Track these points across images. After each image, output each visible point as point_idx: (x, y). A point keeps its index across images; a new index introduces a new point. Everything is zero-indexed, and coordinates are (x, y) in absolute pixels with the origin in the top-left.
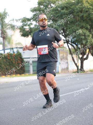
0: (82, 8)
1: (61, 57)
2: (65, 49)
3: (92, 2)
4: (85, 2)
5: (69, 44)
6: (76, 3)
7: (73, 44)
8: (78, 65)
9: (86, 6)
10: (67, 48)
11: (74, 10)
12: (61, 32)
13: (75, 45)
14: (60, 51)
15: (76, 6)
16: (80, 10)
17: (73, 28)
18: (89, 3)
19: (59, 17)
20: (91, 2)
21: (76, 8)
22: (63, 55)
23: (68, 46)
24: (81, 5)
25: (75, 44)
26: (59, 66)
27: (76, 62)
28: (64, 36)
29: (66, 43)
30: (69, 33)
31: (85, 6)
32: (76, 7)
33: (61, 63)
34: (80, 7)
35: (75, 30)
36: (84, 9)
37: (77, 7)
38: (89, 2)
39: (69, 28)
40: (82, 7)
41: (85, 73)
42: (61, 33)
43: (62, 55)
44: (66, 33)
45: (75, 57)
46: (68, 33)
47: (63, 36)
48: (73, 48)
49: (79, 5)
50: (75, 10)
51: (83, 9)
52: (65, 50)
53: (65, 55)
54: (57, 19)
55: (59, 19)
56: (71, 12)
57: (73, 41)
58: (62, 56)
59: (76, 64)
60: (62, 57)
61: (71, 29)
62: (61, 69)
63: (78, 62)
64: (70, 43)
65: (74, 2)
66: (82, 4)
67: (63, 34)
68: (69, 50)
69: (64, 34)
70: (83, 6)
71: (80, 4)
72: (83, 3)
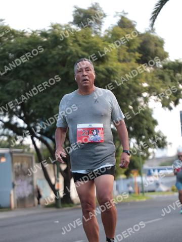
0: (64, 55)
1: (17, 171)
2: (26, 150)
3: (87, 43)
4: (71, 41)
5: (35, 139)
6: (50, 43)
7: (45, 138)
8: (56, 187)
9: (74, 50)
10: (32, 147)
11: (46, 59)
12: (16, 109)
13: (49, 141)
14: (14, 154)
15: (51, 50)
16: (61, 59)
17: (44, 100)
18: (80, 45)
19: (10, 74)
20: (85, 42)
21: (50, 56)
22: (22, 166)
23: (34, 143)
24: (62, 49)
25: (51, 138)
26: (12, 192)
27: (53, 180)
28: (24, 118)
29: (29, 137)
30: (37, 112)
31: (71, 51)
32: (51, 53)
33: (16, 183)
34: (61, 52)
35: (50, 105)
36: (69, 58)
37: (54, 52)
38: (81, 42)
39: (36, 101)
40: (64, 52)
41: (74, 207)
42: (17, 111)
43: (19, 164)
44: (29, 112)
45: (50, 169)
46: (32, 111)
47: (21, 118)
48: (45, 147)
49: (57, 49)
50: (49, 60)
51: (67, 57)
52: (26, 153)
53: (26, 165)
54: (6, 78)
55: (11, 79)
56: (39, 64)
57: (44, 132)
58: (18, 167)
59: (52, 187)
60: (20, 169)
61: (40, 102)
62: (16, 197)
63: (58, 181)
64: (39, 135)
65: (45, 42)
66: (64, 46)
67: (20, 114)
68: (35, 152)
69: (22, 115)
70: (68, 51)
71: (60, 47)
72: (67, 45)
